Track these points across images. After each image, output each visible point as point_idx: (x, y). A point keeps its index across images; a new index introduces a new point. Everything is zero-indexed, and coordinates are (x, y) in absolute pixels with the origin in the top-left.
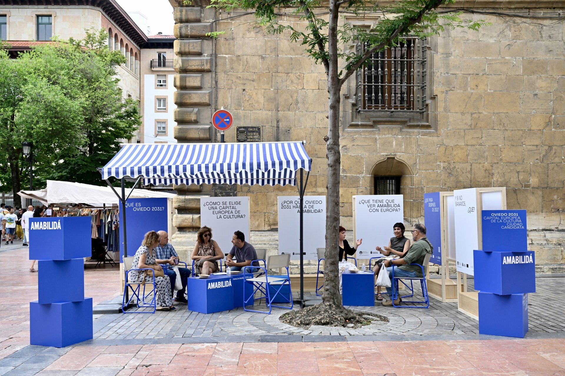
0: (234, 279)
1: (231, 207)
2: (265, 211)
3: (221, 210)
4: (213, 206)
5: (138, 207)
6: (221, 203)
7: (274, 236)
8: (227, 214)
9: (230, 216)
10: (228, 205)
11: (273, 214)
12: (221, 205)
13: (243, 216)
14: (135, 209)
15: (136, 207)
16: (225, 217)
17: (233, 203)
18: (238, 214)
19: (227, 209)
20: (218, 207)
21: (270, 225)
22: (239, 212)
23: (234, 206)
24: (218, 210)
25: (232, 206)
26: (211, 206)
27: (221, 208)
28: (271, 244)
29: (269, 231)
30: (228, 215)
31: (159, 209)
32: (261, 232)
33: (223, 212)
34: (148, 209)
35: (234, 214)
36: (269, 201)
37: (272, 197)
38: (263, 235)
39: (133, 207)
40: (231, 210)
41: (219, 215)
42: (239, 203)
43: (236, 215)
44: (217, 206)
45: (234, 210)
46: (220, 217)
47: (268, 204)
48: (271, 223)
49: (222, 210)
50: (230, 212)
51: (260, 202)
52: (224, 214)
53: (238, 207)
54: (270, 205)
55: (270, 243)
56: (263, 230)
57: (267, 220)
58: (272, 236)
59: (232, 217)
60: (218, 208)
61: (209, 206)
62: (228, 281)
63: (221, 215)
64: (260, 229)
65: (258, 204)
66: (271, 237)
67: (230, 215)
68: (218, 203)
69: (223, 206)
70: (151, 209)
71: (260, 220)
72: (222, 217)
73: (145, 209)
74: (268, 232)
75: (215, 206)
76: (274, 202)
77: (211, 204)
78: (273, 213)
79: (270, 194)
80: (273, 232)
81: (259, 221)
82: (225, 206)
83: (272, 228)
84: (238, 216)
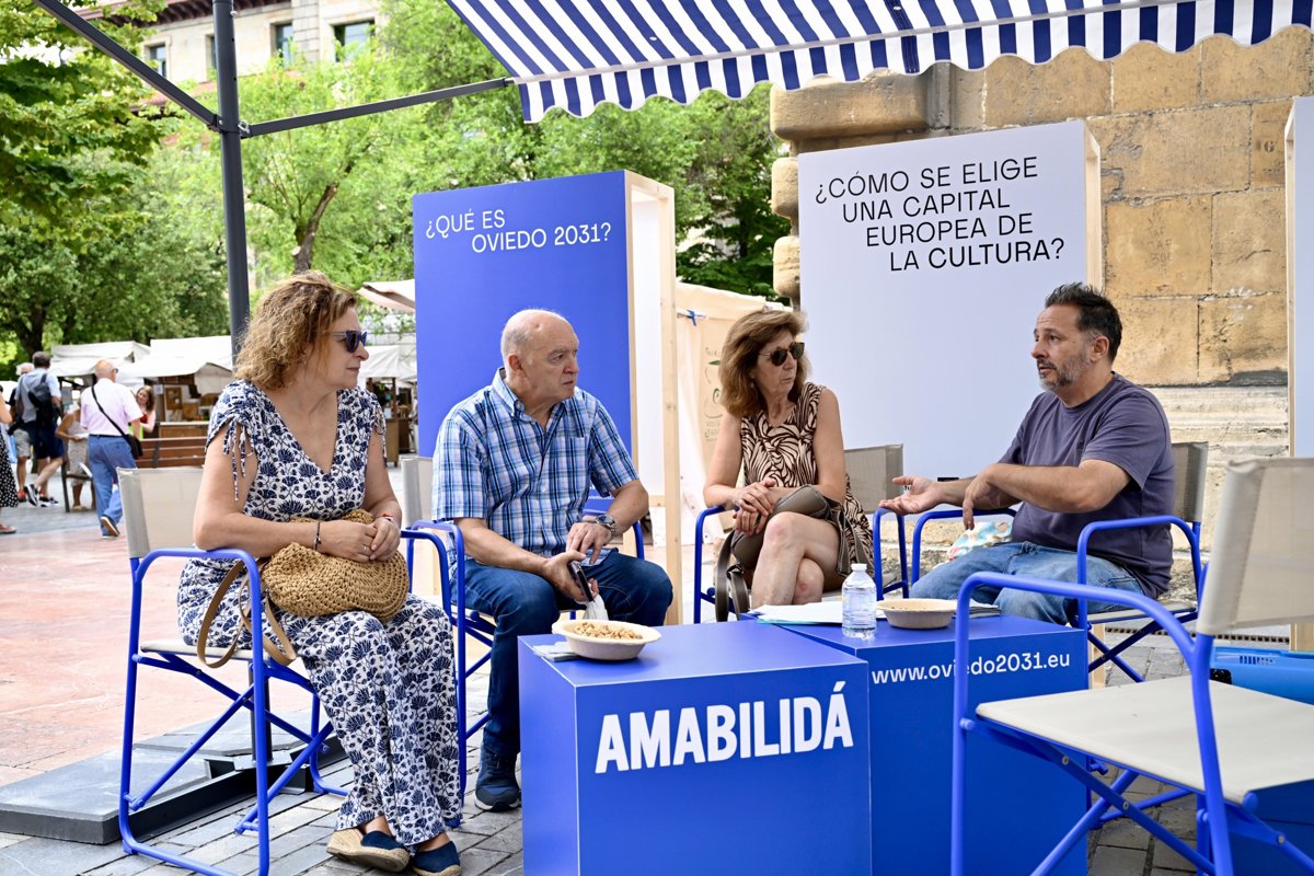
0: (879, 677)
1: (977, 199)
2: (1200, 288)
3: (915, 222)
4: (867, 198)
5: (493, 232)
6: (915, 179)
7: (1246, 408)
8: (949, 240)
9: (967, 254)
10: (957, 186)
11: (1246, 304)
12: (915, 188)
13: (1052, 250)
14: (479, 243)
15: (485, 232)
16: (938, 258)
17: (988, 173)
18: (1016, 237)
19: (951, 214)
20: (895, 201)
21: (1226, 357)
22: (1022, 222)
23: (992, 187)
24: (899, 218)
25: (980, 187)
26: (859, 200)
27: (912, 207)
28: (1232, 450)
29: (1219, 384)
30: (957, 245)
31: (588, 234)
32: (1181, 392)
33: (926, 232)
34: (539, 238)
35: (992, 237)
36: (1224, 237)
37: (1242, 217)
38: (1186, 403)
39: (473, 234)
40: (976, 213)
41: (901, 251)
42: (1026, 169)
43: (1003, 242)
44: (890, 195)
45: (989, 216)
46: (912, 261)
47: (1218, 254)
48: (1232, 344)
49: (921, 218)
50: (970, 225)
51: (1174, 247)
52: (935, 243)
53: (1017, 195)
54: (1225, 259)
55: (1227, 444)
56: (1191, 381)
57: (1208, 331)
58: (1236, 408)
59: (978, 255)
60: (896, 208)
61: (848, 199)
62: (813, 704)
63: (917, 246)
64: (1175, 379)
65: (1165, 258)
66: (1231, 414)
67: (966, 243)
68: (899, 181)
69: (923, 195)
70: (551, 237)
71: (1173, 330)
72: (922, 260)
73: (524, 239)
74: (1218, 391)
75: (878, 198)
76: (1248, 241)
77: (857, 186)
78: (1246, 296)
79: (1227, 201)
80: (1245, 391)
81: (1169, 337)
82: (937, 192)
83: (1235, 370)
84: (1018, 251)
